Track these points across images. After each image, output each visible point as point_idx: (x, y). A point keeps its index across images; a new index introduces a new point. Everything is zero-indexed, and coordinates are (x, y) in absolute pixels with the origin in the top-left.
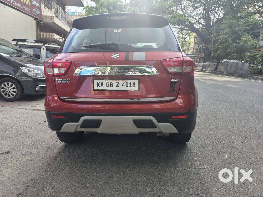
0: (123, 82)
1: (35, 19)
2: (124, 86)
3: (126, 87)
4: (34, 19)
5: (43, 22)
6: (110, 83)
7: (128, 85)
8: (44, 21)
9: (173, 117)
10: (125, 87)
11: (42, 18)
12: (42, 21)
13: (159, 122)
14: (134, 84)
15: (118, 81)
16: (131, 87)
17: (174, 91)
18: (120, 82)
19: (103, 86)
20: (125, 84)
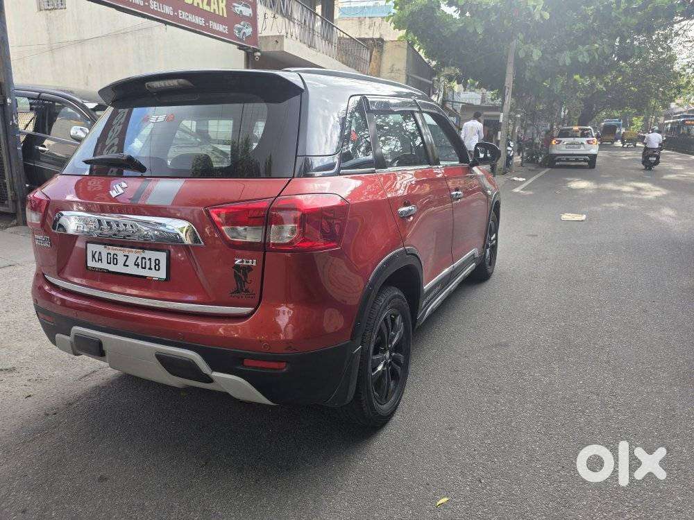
0: (137, 255)
1: (241, 47)
2: (138, 265)
3: (142, 268)
4: (240, 49)
5: (259, 54)
6: (114, 255)
7: (145, 262)
8: (263, 50)
9: (247, 362)
10: (140, 267)
11: (257, 45)
12: (259, 51)
13: (214, 369)
14: (157, 261)
15: (127, 251)
16: (150, 269)
17: (247, 291)
18: (130, 255)
19: (101, 260)
20: (139, 261)
